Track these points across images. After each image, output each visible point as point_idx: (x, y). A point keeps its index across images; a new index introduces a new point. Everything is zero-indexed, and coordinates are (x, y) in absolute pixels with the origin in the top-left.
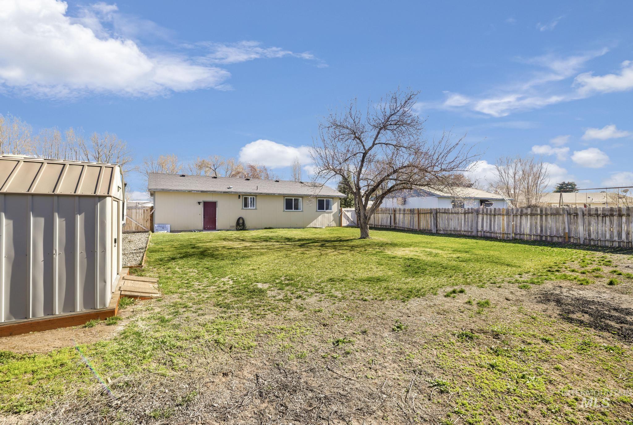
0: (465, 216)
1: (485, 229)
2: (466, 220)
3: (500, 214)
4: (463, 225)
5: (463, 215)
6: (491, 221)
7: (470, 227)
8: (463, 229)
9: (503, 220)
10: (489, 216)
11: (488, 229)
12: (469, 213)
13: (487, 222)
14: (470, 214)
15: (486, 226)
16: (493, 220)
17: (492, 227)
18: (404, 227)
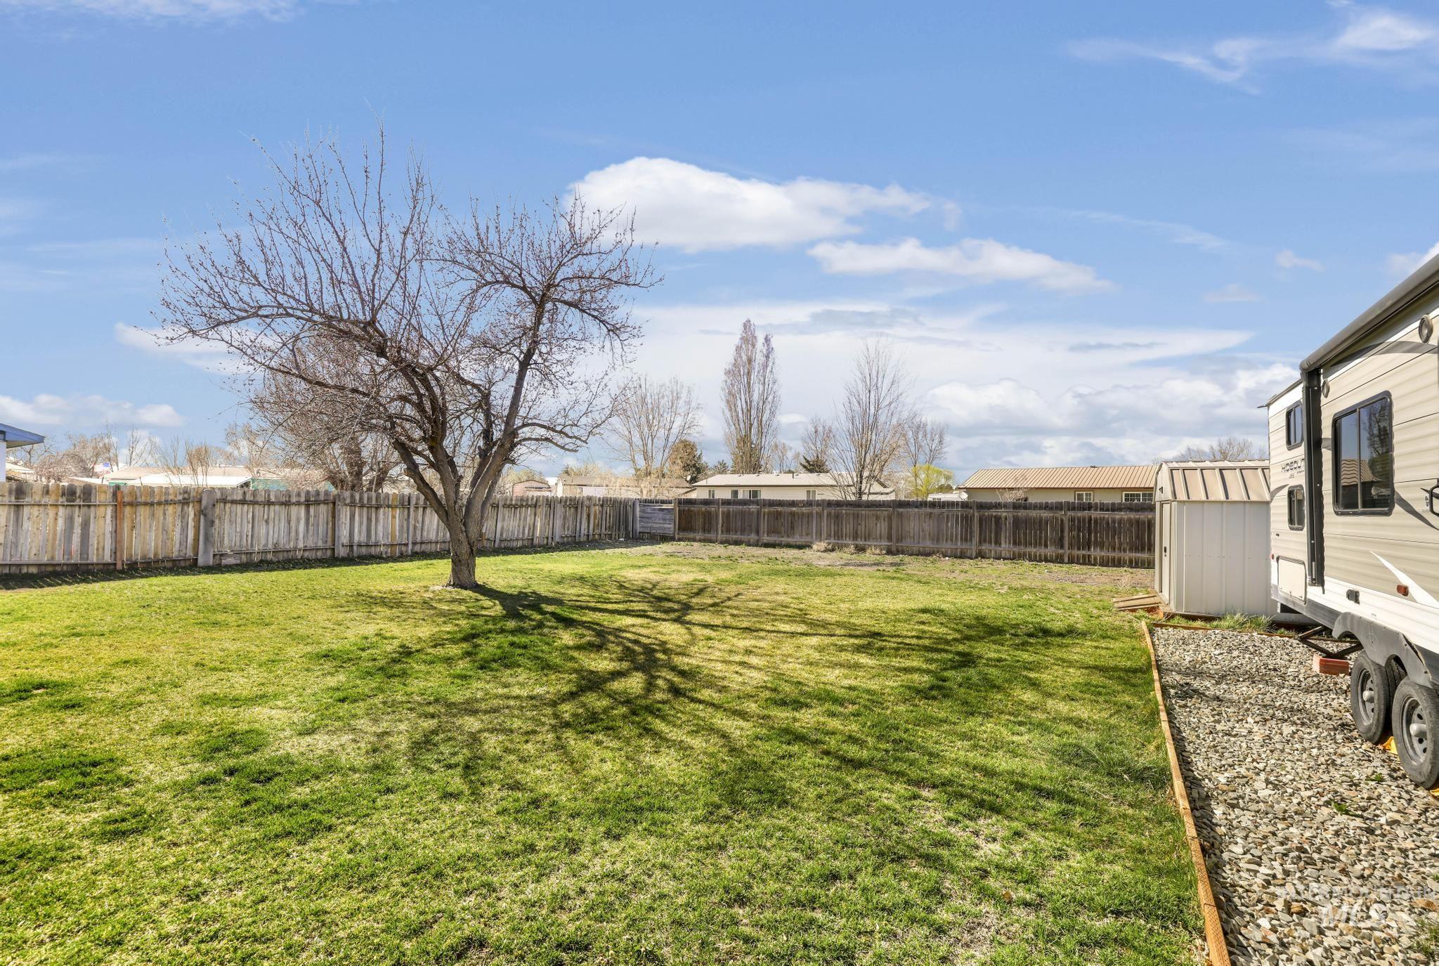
0: (308, 512)
1: (356, 539)
2: (312, 520)
3: (388, 506)
4: (301, 536)
5: (303, 510)
6: (369, 520)
7: (320, 536)
8: (301, 545)
9: (394, 517)
10: (365, 509)
11: (363, 539)
12: (317, 503)
13: (361, 523)
14: (322, 506)
15: (360, 533)
16: (373, 519)
17: (373, 532)
18: (16, 560)
